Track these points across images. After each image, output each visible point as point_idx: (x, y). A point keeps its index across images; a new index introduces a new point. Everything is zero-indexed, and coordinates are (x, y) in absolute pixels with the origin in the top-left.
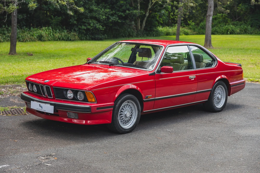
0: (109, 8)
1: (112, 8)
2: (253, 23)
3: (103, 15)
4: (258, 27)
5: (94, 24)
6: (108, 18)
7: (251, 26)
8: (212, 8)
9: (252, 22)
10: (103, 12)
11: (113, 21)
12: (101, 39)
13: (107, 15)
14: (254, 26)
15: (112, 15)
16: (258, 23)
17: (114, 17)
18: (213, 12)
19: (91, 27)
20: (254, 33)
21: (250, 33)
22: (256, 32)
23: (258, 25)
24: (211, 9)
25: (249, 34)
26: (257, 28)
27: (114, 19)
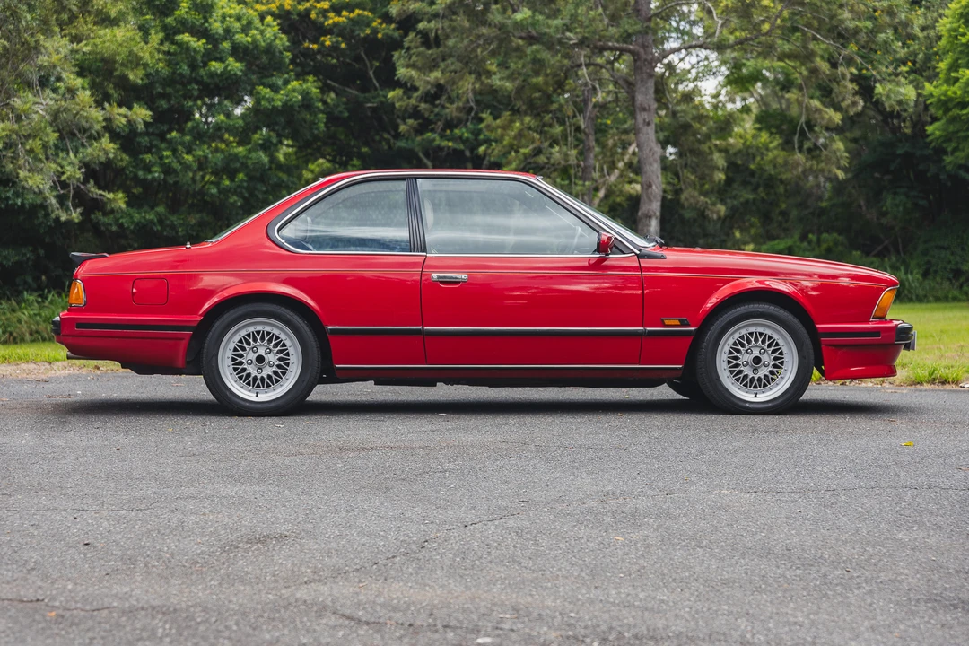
2: (929, 262)
4: (951, 276)
7: (925, 275)
8: (654, 187)
9: (928, 258)
14: (936, 272)
16: (950, 262)
18: (659, 203)
20: (931, 298)
21: (914, 297)
22: (940, 294)
23: (949, 266)
24: (650, 190)
25: (910, 300)
26: (949, 279)
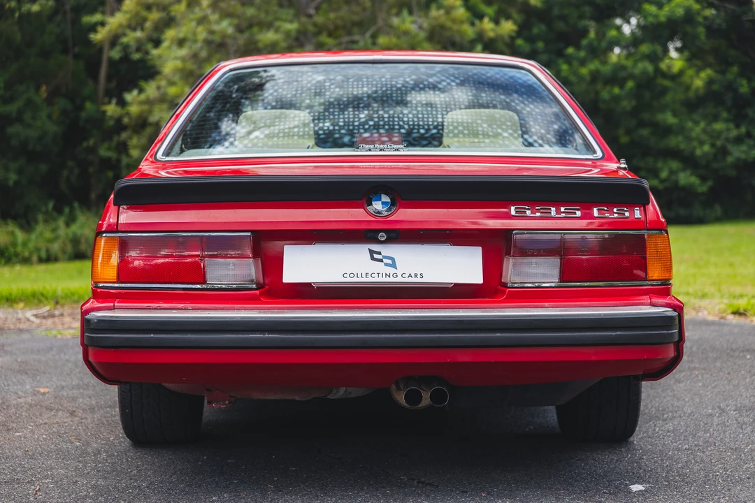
0: (727, 121)
1: (738, 119)
3: (702, 143)
5: (672, 172)
6: (724, 152)
10: (704, 131)
11: (738, 159)
12: (700, 221)
13: (719, 143)
15: (739, 140)
17: (744, 148)
19: (662, 181)
27: (743, 152)
